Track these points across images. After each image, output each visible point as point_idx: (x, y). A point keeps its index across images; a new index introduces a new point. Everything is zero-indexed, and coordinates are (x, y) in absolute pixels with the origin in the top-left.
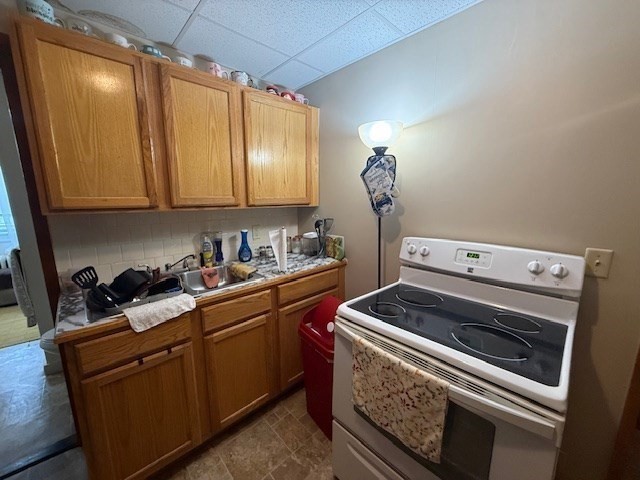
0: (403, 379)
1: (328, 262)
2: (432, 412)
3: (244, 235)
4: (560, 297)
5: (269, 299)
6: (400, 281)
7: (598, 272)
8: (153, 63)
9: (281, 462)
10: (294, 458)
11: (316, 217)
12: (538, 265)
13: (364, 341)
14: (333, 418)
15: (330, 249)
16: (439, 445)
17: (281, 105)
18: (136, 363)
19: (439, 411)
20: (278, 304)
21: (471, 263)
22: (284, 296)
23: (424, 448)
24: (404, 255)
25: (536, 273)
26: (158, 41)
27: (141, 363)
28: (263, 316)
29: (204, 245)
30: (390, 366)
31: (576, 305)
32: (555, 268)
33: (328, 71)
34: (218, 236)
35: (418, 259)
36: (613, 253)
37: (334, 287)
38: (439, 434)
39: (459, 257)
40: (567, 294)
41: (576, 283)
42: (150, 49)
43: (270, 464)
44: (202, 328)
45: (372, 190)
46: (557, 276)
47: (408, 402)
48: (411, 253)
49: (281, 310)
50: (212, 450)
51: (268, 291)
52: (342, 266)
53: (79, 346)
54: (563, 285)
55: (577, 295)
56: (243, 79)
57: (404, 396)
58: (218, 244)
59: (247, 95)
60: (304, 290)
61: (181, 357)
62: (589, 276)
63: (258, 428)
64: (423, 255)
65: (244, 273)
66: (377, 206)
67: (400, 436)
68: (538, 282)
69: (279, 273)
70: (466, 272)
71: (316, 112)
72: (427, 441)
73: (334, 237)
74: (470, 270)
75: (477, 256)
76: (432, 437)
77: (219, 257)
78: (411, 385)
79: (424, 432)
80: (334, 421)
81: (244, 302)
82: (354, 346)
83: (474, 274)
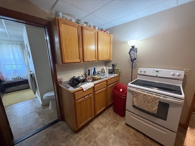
0: (148, 97)
1: (116, 75)
2: (155, 103)
3: (95, 69)
4: (179, 80)
5: (106, 83)
6: (138, 78)
7: (187, 74)
8: (81, 26)
9: (112, 122)
10: (114, 121)
11: (112, 63)
12: (174, 73)
13: (137, 91)
14: (126, 110)
15: (116, 71)
16: (157, 109)
17: (104, 34)
18: (83, 98)
19: (157, 103)
20: (107, 85)
21: (157, 73)
22: (109, 83)
23: (153, 111)
24: (139, 72)
25: (173, 75)
26: (77, 19)
27: (84, 98)
28: (105, 88)
29: (86, 71)
30: (145, 95)
31: (182, 81)
32: (178, 74)
33: (116, 25)
34: (89, 69)
35: (143, 73)
36: (190, 70)
37: (118, 81)
38: (157, 107)
39: (154, 72)
40: (180, 79)
41: (182, 77)
42: (79, 23)
43: (109, 122)
44: (94, 90)
45: (132, 56)
46: (178, 75)
47: (149, 102)
48: (141, 72)
49: (108, 87)
50: (94, 120)
51: (106, 82)
52: (119, 76)
53: (75, 93)
54: (179, 77)
55: (183, 79)
56: (97, 28)
57: (149, 101)
58: (89, 71)
59: (98, 32)
60: (112, 82)
61: (91, 97)
62: (185, 75)
63: (103, 115)
64: (144, 72)
65: (97, 78)
66: (132, 60)
67: (147, 110)
68: (173, 77)
69: (106, 78)
70: (156, 76)
71: (112, 35)
72: (154, 109)
73: (117, 68)
74: (157, 75)
75: (159, 72)
76: (155, 108)
77: (89, 74)
78: (151, 98)
79: (153, 107)
80: (126, 111)
81: (102, 84)
82: (134, 92)
83: (158, 76)
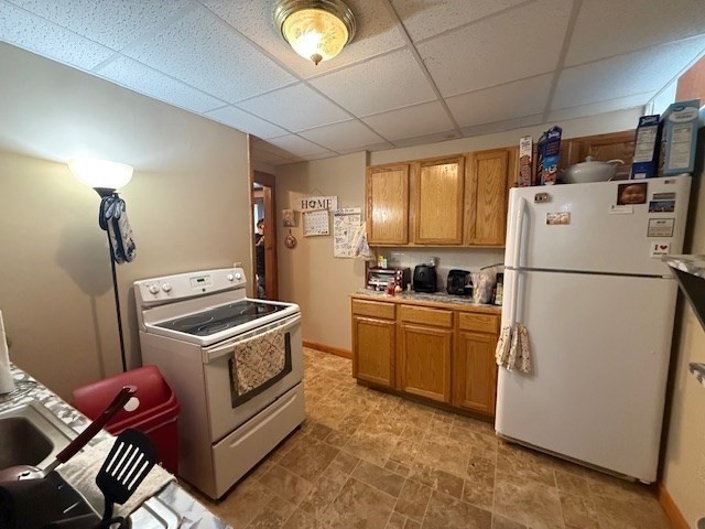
21: (202, 285)
31: (245, 290)
32: (238, 275)
35: (163, 296)
39: (192, 283)
48: (154, 293)
54: (241, 282)
55: (246, 285)
64: (167, 291)
70: (202, 293)
74: (204, 290)
75: (203, 280)
83: (207, 291)
